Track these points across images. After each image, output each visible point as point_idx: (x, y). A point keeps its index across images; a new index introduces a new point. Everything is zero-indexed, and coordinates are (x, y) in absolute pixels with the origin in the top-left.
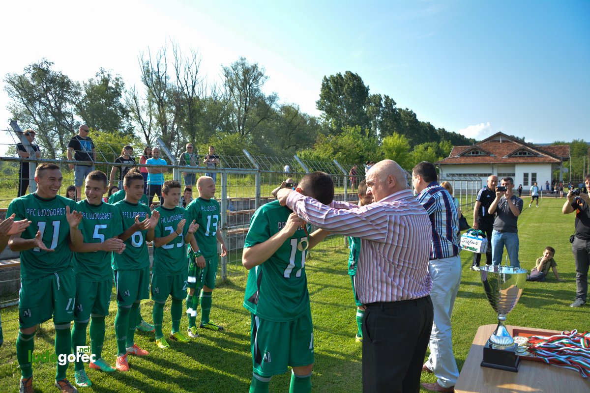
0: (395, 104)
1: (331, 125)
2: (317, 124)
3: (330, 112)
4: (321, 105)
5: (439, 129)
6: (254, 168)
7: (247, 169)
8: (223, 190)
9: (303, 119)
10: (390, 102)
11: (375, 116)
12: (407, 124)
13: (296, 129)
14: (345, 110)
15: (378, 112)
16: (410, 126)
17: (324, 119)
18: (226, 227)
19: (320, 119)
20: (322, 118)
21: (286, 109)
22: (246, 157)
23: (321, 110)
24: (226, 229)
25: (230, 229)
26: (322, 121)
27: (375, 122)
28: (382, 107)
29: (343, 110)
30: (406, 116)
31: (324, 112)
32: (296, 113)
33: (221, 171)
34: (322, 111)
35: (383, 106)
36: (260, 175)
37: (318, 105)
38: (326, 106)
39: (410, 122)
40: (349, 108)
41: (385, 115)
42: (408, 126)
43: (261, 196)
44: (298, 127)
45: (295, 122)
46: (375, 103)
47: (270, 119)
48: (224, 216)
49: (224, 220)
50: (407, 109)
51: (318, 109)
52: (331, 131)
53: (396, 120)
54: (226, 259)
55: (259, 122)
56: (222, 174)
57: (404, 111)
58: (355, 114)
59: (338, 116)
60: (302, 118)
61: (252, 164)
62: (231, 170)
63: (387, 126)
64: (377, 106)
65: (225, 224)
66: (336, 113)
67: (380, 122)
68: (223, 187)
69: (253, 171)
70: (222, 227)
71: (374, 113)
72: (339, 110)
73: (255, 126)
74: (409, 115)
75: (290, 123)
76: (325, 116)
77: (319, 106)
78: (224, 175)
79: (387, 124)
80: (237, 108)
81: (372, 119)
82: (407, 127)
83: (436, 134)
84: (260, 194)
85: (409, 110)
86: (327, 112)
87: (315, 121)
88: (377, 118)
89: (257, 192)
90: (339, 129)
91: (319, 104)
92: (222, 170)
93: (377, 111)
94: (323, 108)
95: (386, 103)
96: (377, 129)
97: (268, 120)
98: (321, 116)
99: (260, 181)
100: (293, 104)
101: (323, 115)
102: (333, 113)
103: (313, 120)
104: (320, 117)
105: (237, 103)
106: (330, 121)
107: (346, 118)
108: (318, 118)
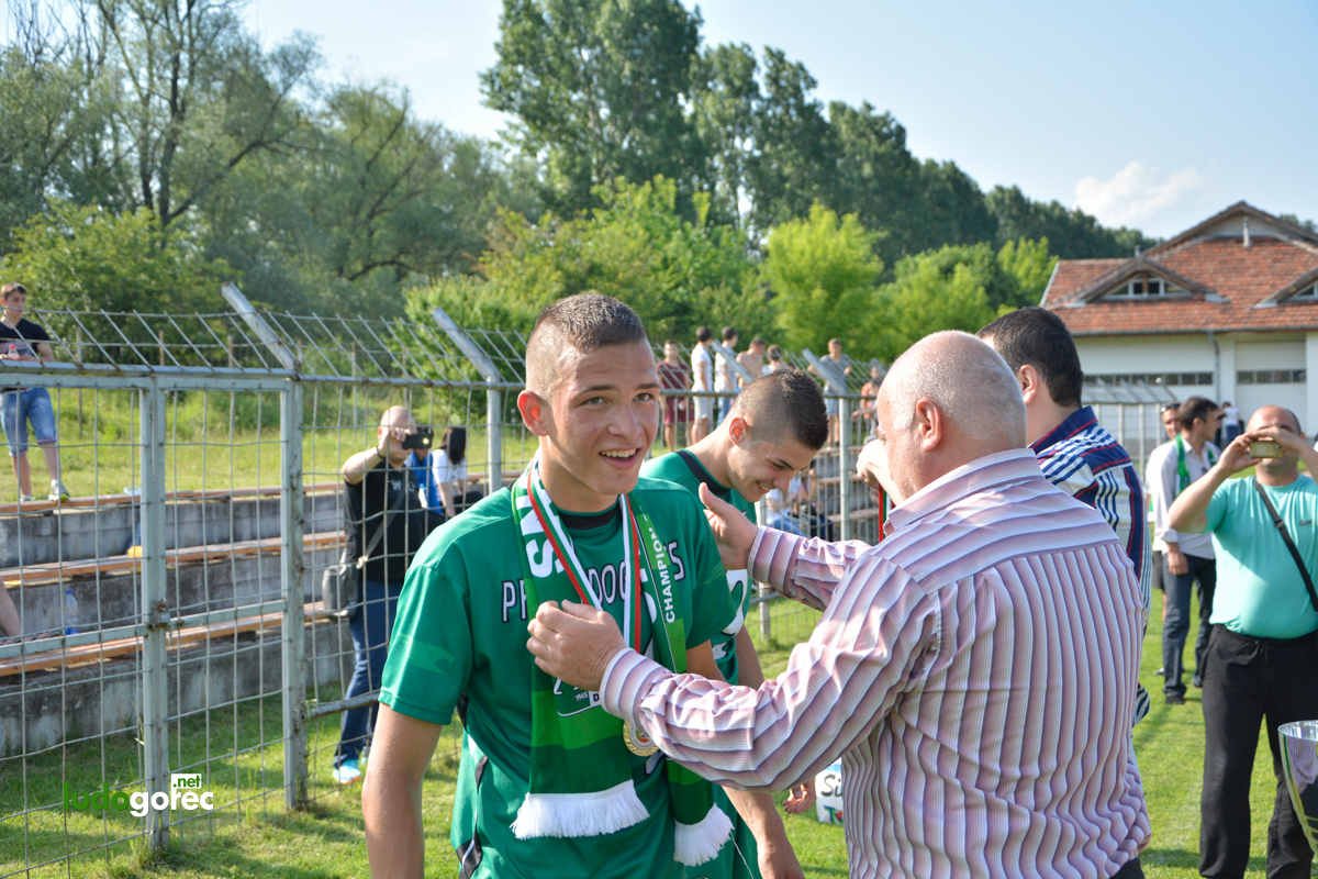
0: (812, 83)
1: (548, 174)
2: (486, 171)
3: (541, 116)
4: (500, 92)
5: (1000, 189)
6: (275, 363)
7: (248, 370)
8: (149, 462)
9: (426, 147)
10: (790, 79)
11: (730, 136)
12: (867, 170)
13: (398, 189)
14: (604, 112)
15: (742, 121)
16: (877, 176)
17: (517, 150)
18: (164, 617)
19: (499, 146)
20: (506, 145)
21: (354, 105)
22: (239, 318)
23: (501, 108)
24: (165, 626)
25: (180, 625)
26: (508, 159)
27: (730, 160)
28: (758, 96)
29: (596, 112)
30: (862, 135)
31: (516, 119)
32: (397, 124)
33: (140, 382)
34: (506, 115)
35: (764, 92)
36: (298, 392)
37: (487, 88)
38: (524, 95)
39: (878, 159)
40: (624, 100)
41: (768, 132)
42: (869, 180)
43: (307, 482)
44: (403, 183)
45: (394, 160)
46: (728, 82)
47: (282, 148)
48: (153, 572)
49: (154, 589)
50: (869, 107)
51: (488, 104)
52: (548, 197)
53: (816, 153)
54: (166, 756)
55: (234, 162)
56: (145, 391)
57: (854, 115)
58: (648, 129)
59: (575, 135)
60: (422, 143)
61: (264, 350)
62: (181, 374)
63: (784, 179)
64: (736, 93)
65: (158, 607)
66: (563, 121)
67: (753, 163)
68: (147, 447)
69: (270, 375)
70: (145, 619)
71: (724, 122)
72: (580, 109)
73: (219, 177)
74: (877, 133)
75: (368, 165)
76: (520, 136)
77: (494, 94)
78: (151, 395)
79: (780, 170)
80: (135, 97)
81: (719, 150)
82: (864, 181)
83: (982, 209)
84: (299, 474)
85: (878, 112)
86: (528, 116)
87: (477, 156)
88: (737, 142)
89: (290, 467)
90: (579, 192)
91: (493, 82)
92: (144, 375)
93: (737, 116)
94: (510, 99)
95: (774, 80)
96: (741, 190)
97: (273, 151)
98: (503, 134)
99: (299, 419)
100: (385, 83)
101: (511, 133)
102: (553, 121)
103: (467, 152)
104: (496, 138)
105: (135, 79)
106: (542, 155)
107: (612, 146)
108: (492, 144)
